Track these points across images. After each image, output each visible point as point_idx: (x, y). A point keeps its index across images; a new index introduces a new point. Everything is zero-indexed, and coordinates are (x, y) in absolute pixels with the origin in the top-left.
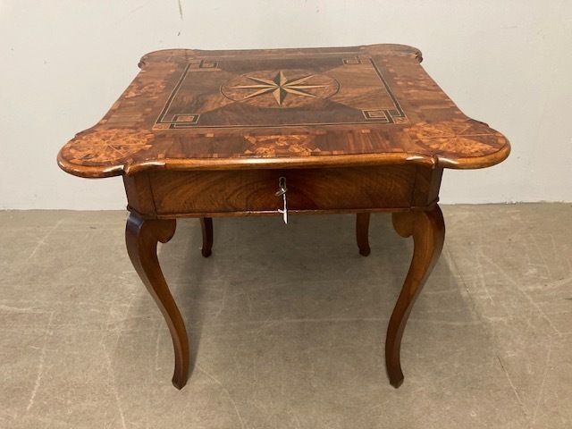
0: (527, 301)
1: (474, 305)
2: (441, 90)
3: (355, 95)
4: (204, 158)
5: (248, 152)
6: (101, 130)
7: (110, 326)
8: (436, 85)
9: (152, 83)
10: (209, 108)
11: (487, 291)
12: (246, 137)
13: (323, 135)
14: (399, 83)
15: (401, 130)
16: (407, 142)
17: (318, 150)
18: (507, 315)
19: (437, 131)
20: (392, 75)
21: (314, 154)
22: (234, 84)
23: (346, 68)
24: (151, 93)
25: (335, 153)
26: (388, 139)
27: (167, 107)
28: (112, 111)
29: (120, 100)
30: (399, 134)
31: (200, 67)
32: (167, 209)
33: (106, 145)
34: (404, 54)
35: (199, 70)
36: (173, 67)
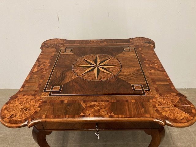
0: (192, 135)
1: (172, 137)
2: (165, 71)
3: (128, 74)
4: (63, 118)
5: (82, 114)
6: (20, 96)
7: (32, 144)
8: (162, 67)
9: (44, 62)
10: (67, 80)
11: (176, 130)
12: (82, 103)
13: (115, 102)
14: (147, 65)
15: (149, 101)
16: (151, 110)
17: (112, 114)
18: (184, 142)
19: (164, 102)
20: (143, 59)
21: (111, 116)
22: (78, 63)
23: (124, 54)
24: (43, 69)
25: (120, 116)
26: (143, 108)
27: (49, 79)
28: (26, 81)
29: (30, 74)
30: (148, 103)
31: (65, 52)
32: (49, 128)
33: (21, 107)
34: (148, 45)
35: (64, 54)
36: (54, 52)
